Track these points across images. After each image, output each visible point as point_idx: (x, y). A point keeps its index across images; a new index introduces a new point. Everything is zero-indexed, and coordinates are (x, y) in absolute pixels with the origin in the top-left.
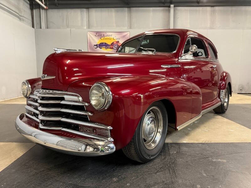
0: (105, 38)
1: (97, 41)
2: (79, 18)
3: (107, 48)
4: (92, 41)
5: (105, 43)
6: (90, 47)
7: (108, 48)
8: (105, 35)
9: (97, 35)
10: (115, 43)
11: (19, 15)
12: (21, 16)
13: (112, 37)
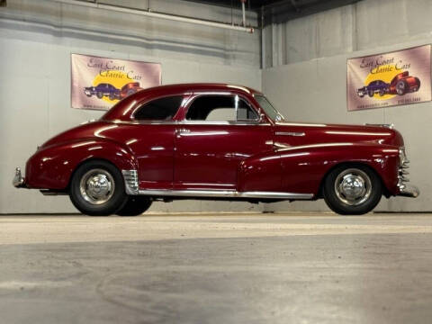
0: (380, 68)
1: (364, 79)
2: (338, 30)
3: (383, 93)
4: (355, 80)
5: (381, 82)
6: (351, 95)
7: (385, 93)
8: (380, 61)
9: (366, 63)
10: (400, 77)
11: (225, 50)
12: (228, 51)
13: (392, 65)
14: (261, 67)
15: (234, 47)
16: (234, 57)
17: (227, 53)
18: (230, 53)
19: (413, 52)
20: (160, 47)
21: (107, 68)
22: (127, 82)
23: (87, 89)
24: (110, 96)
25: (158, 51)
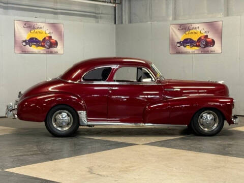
0: (191, 31)
1: (181, 37)
2: (164, 6)
3: (192, 46)
4: (175, 37)
5: (191, 39)
6: (172, 45)
7: (194, 46)
8: (191, 27)
9: (182, 28)
10: (202, 38)
11: (95, 13)
12: (98, 14)
13: (198, 30)
14: (115, 23)
15: (100, 12)
16: (101, 18)
17: (97, 15)
18: (99, 15)
19: (211, 25)
20: (62, 14)
21: (34, 28)
22: (45, 36)
23: (24, 41)
24: (36, 45)
25: (60, 16)
